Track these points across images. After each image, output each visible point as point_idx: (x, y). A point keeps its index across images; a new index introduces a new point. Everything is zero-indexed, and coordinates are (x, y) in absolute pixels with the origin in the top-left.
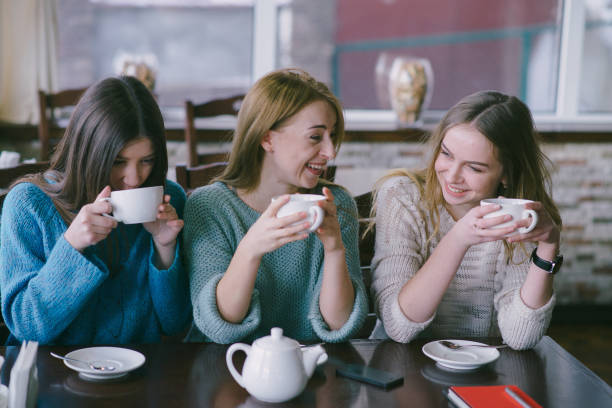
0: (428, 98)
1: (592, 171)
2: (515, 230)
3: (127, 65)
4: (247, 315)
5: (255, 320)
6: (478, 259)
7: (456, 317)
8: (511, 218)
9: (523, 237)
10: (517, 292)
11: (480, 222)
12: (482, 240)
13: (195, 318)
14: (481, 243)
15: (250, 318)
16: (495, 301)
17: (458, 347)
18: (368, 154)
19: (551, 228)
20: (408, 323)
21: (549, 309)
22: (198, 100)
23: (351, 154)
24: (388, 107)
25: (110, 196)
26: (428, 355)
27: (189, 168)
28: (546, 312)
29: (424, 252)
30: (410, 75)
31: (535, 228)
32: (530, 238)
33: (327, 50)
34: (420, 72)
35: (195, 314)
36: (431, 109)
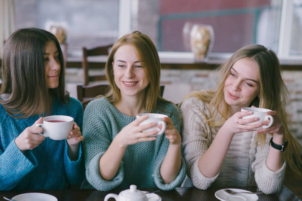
0: (211, 46)
1: (297, 85)
2: (260, 126)
3: (52, 27)
4: (116, 176)
5: (120, 178)
6: (239, 140)
7: (228, 173)
8: (259, 119)
9: (264, 130)
10: (264, 161)
11: (240, 121)
12: (241, 131)
13: (87, 176)
14: (240, 132)
15: (117, 177)
16: (252, 167)
17: (235, 193)
18: (179, 76)
19: (280, 125)
20: (205, 178)
21: (283, 171)
22: (89, 47)
23: (170, 76)
24: (189, 51)
25: (42, 123)
26: (219, 198)
27: (84, 87)
28: (281, 172)
29: (209, 137)
30: (202, 34)
31: (272, 126)
32: (269, 131)
33: (156, 18)
34: (207, 33)
35: (87, 174)
36: (213, 51)
